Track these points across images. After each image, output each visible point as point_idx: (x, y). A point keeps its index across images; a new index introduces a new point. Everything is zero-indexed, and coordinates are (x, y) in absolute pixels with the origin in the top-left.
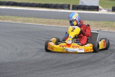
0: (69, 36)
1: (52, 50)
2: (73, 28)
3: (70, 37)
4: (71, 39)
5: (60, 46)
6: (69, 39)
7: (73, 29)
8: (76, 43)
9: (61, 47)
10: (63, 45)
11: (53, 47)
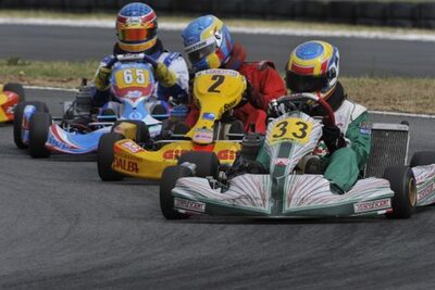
0: (203, 111)
1: (134, 173)
2: (214, 78)
3: (206, 116)
4: (212, 123)
5: (165, 156)
6: (201, 122)
7: (215, 82)
8: (231, 138)
9: (171, 157)
10: (179, 148)
11: (138, 159)
